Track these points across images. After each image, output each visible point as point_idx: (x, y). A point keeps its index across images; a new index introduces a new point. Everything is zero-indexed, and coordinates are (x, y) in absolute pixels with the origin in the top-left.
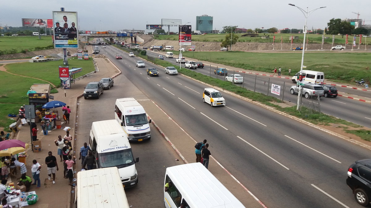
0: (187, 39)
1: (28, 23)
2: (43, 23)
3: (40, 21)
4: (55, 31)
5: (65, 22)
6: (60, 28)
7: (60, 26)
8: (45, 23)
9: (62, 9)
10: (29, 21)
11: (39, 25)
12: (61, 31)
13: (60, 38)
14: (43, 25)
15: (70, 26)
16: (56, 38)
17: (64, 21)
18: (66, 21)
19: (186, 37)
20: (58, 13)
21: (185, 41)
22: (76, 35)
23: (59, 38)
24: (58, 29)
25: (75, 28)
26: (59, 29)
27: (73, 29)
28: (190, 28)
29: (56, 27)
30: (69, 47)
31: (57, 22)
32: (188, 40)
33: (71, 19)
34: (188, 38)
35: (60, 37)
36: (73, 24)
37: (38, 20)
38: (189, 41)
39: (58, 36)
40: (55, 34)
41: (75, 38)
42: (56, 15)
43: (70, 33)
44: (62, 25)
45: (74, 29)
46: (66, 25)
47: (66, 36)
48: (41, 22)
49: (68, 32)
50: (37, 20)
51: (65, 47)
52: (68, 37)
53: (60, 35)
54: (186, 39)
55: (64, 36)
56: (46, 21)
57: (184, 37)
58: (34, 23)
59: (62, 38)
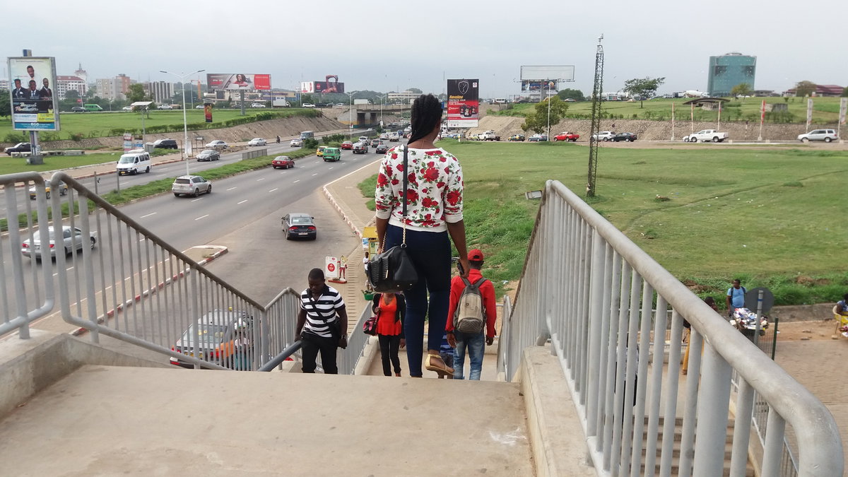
0: (467, 113)
1: (218, 83)
2: (245, 83)
3: (240, 78)
4: (14, 96)
5: (30, 79)
6: (23, 90)
7: (22, 86)
8: (249, 82)
9: (25, 52)
10: (220, 79)
11: (238, 85)
12: (23, 96)
13: (23, 110)
14: (246, 86)
15: (40, 86)
16: (15, 109)
17: (29, 76)
18: (32, 76)
19: (464, 108)
20: (18, 60)
21: (463, 117)
22: (51, 103)
23: (20, 110)
24: (19, 92)
25: (50, 90)
26: (21, 93)
27: (45, 92)
28: (475, 85)
29: (15, 88)
30: (38, 127)
31: (16, 78)
32: (470, 115)
33: (42, 73)
34: (470, 110)
35: (22, 108)
36: (46, 82)
37: (237, 77)
38: (473, 116)
39: (19, 105)
40: (14, 102)
41: (49, 110)
42: (15, 64)
43: (40, 99)
44: (25, 85)
45: (48, 91)
46: (32, 84)
47: (34, 107)
48: (242, 79)
49: (37, 98)
50: (235, 76)
51: (32, 127)
52: (36, 107)
53: (23, 104)
54: (464, 111)
55: (30, 106)
56: (252, 79)
57: (460, 107)
58: (229, 81)
59: (27, 109)
